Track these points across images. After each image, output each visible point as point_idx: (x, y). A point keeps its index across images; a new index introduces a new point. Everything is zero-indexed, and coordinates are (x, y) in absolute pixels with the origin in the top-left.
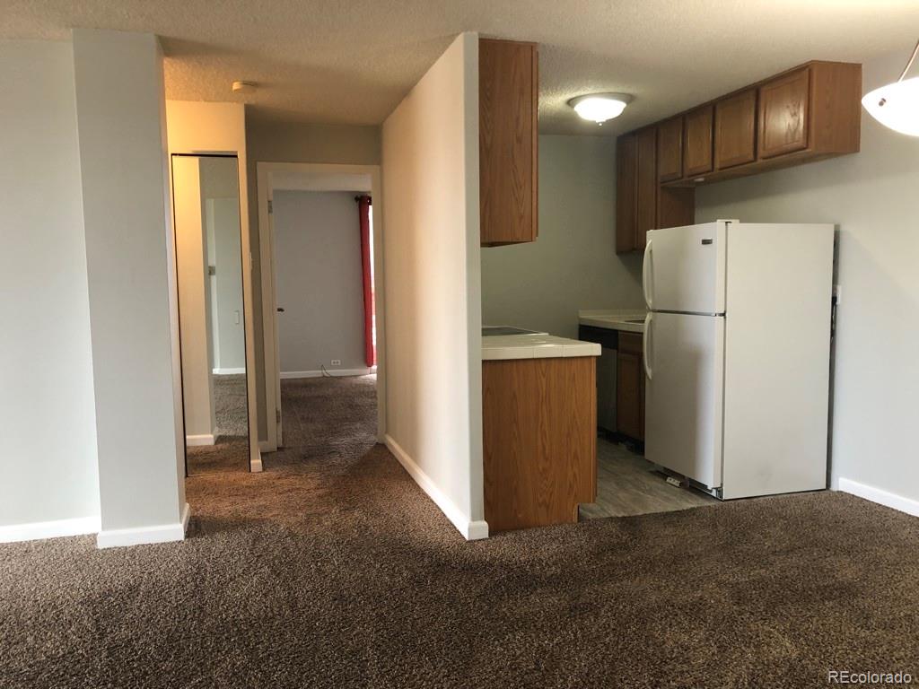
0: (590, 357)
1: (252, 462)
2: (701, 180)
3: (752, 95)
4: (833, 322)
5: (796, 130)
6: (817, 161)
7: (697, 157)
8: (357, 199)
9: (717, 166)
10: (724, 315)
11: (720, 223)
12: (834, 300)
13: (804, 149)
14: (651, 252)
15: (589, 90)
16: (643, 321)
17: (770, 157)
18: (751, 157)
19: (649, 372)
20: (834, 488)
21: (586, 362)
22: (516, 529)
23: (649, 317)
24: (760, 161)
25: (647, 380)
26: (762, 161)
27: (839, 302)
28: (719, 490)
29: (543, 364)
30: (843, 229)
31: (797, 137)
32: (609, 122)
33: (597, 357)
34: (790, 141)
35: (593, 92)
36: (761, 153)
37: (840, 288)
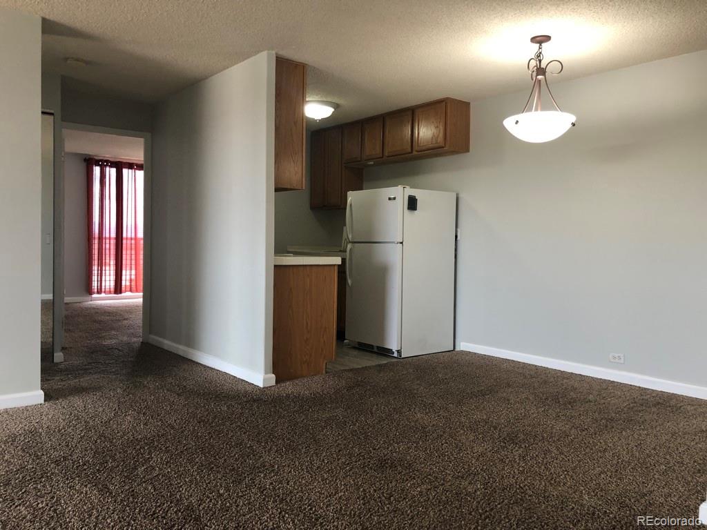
0: (335, 265)
1: (55, 354)
2: (372, 163)
3: (410, 113)
4: (456, 250)
5: (438, 136)
6: (446, 156)
7: (372, 148)
8: (85, 160)
9: (386, 154)
10: (402, 243)
11: (400, 188)
12: (456, 237)
13: (443, 147)
14: (351, 205)
15: (317, 98)
16: (346, 252)
17: (421, 151)
18: (410, 150)
19: (349, 282)
20: (458, 349)
21: (332, 267)
22: (292, 379)
23: (349, 246)
24: (415, 153)
25: (347, 286)
26: (416, 153)
27: (459, 238)
28: (399, 352)
29: (308, 268)
30: (461, 196)
31: (439, 140)
32: (323, 120)
33: (339, 265)
34: (434, 142)
35: (314, 99)
36: (416, 148)
37: (459, 230)
